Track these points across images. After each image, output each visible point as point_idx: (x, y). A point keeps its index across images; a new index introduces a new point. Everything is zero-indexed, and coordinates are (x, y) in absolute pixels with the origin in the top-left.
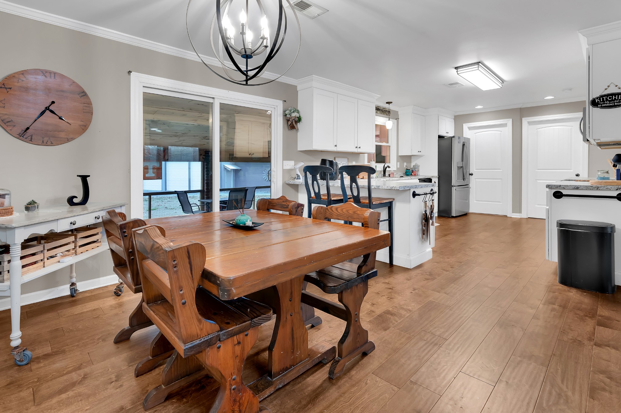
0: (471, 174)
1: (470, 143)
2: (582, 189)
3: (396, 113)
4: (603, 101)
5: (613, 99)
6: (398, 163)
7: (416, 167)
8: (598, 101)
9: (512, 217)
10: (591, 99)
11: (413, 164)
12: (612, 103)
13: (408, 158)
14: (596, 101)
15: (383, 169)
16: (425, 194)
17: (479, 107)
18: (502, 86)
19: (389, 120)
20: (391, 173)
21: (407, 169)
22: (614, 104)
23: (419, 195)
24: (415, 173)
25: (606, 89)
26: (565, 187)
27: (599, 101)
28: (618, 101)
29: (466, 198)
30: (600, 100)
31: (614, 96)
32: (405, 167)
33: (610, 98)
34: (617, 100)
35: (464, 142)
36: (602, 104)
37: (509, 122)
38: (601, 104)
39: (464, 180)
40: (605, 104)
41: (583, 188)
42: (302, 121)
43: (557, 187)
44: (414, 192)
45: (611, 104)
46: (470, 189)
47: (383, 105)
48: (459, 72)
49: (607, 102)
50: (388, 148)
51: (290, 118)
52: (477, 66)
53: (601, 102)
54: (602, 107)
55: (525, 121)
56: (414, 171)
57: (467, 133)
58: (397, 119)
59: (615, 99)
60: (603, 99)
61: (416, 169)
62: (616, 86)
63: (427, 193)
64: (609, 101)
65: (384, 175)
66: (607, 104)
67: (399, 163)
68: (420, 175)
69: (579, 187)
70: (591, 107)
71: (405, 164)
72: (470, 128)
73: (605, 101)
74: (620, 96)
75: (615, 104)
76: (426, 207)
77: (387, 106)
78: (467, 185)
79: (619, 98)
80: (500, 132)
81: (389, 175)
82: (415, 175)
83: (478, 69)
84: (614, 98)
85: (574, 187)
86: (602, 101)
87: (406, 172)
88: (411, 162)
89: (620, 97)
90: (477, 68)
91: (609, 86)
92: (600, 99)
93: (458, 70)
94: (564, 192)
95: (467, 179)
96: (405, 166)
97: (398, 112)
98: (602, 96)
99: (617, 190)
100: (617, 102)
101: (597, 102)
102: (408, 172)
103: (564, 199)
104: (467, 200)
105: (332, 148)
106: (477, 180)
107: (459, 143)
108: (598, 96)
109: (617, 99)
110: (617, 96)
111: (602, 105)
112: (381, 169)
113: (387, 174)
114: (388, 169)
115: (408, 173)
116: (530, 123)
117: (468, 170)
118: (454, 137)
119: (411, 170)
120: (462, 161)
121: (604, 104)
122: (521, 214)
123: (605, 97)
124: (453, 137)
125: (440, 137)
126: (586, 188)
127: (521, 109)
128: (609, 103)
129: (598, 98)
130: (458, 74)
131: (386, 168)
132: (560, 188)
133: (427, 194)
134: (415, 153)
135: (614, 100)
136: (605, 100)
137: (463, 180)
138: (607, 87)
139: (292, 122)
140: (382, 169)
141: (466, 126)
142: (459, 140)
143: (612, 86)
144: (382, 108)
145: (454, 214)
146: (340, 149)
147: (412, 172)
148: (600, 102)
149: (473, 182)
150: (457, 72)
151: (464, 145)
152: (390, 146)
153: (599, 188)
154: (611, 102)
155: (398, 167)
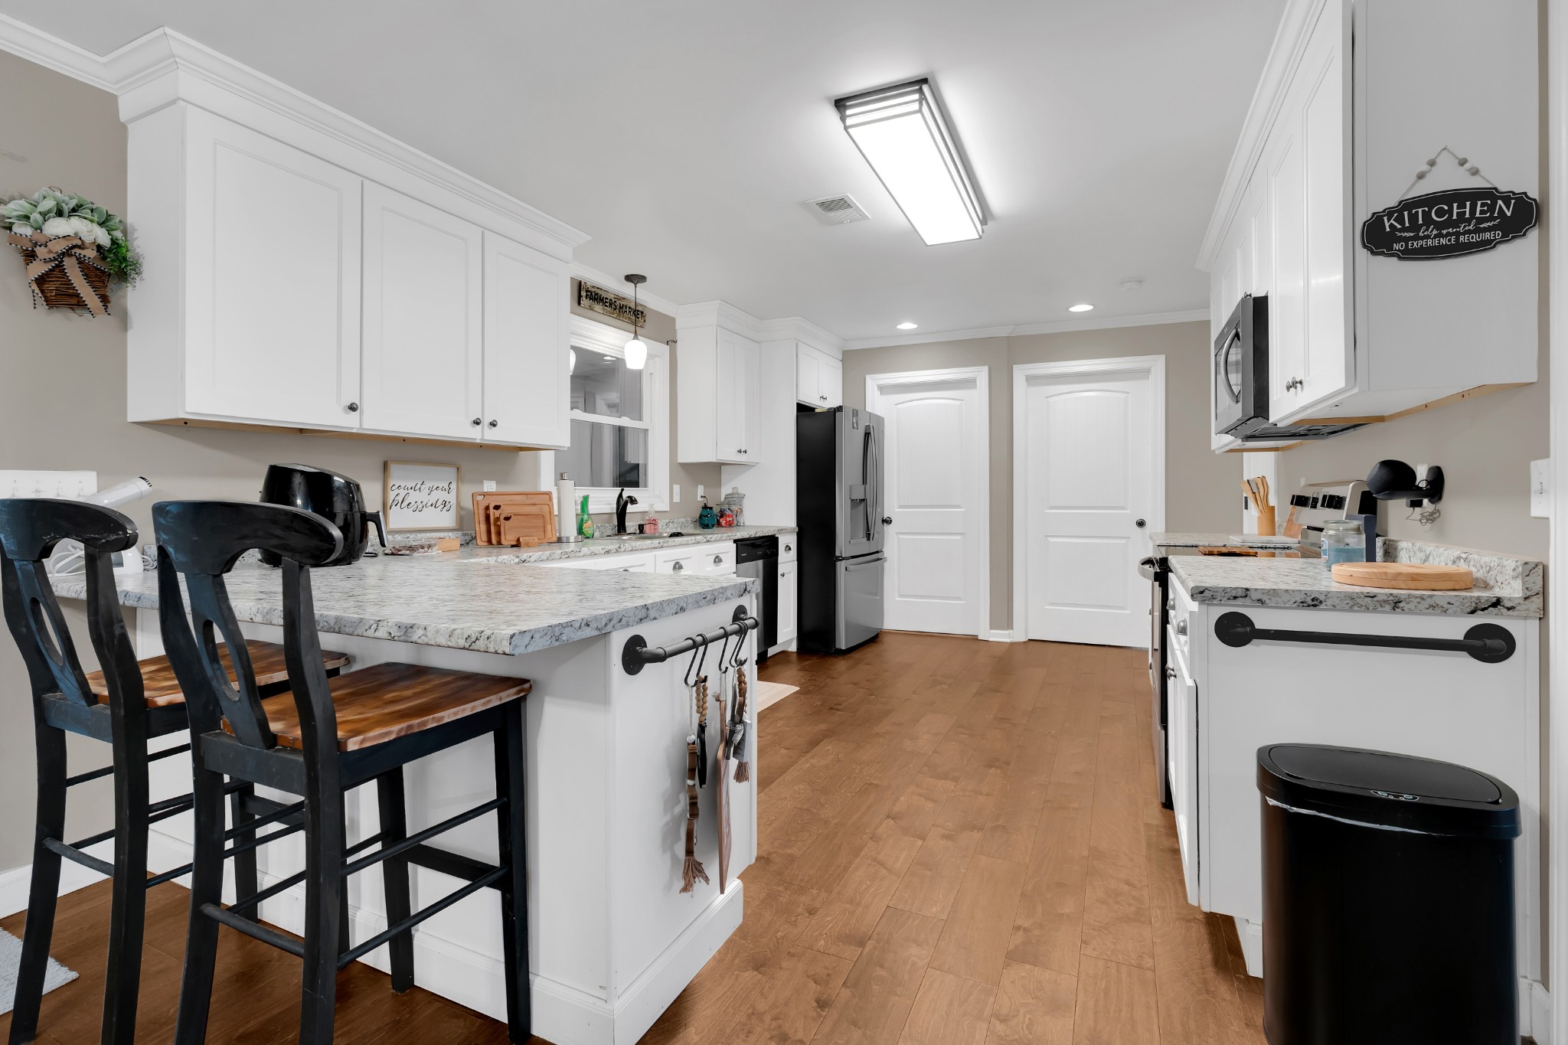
0: (887, 521)
1: (883, 432)
2: (1334, 608)
3: (668, 322)
4: (1414, 227)
5: (1455, 217)
6: (675, 486)
7: (735, 498)
8: (1391, 226)
9: (990, 639)
10: (1363, 216)
11: (725, 490)
12: (1448, 234)
13: (711, 471)
14: (1387, 225)
15: (615, 506)
16: (695, 646)
17: (907, 326)
18: (983, 232)
19: (636, 337)
20: (648, 520)
21: (705, 507)
22: (1457, 239)
23: (659, 658)
24: (728, 519)
25: (1421, 176)
26: (1265, 598)
27: (1399, 226)
28: (1471, 227)
29: (876, 588)
30: (1402, 222)
31: (1455, 205)
32: (702, 499)
33: (1440, 213)
34: (1469, 221)
35: (868, 427)
36: (1410, 238)
37: (981, 374)
38: (1406, 240)
39: (869, 539)
40: (1422, 238)
41: (1337, 602)
42: (144, 275)
43: (1235, 598)
44: (636, 642)
45: (1443, 241)
46: (885, 564)
47: (614, 285)
48: (849, 122)
49: (1427, 230)
50: (641, 436)
51: (36, 244)
52: (916, 96)
53: (1404, 229)
54: (1408, 255)
55: (1020, 373)
56: (728, 512)
57: (876, 403)
58: (671, 342)
59: (1461, 215)
60: (1413, 218)
61: (734, 508)
62: (1463, 162)
63: (708, 636)
64: (1439, 226)
65: (621, 528)
66: (1427, 237)
67: (678, 486)
68: (746, 524)
69: (1322, 598)
70: (1362, 254)
71: (701, 490)
72: (883, 389)
73: (1422, 225)
74: (1479, 203)
75: (1461, 238)
76: (701, 708)
77: (627, 290)
78: (877, 552)
79: (1478, 215)
80: (958, 402)
81: (641, 528)
82: (730, 525)
83: (920, 111)
84: (1455, 211)
85: (1299, 598)
86: (1407, 225)
87: (700, 517)
88: (719, 485)
89: (1479, 209)
90: (916, 106)
91: (1432, 163)
92: (1400, 219)
93: (849, 112)
94: (1262, 619)
95: (876, 536)
96: (699, 497)
97: (673, 320)
98: (1408, 205)
99: (1473, 612)
100: (1469, 232)
101: (1388, 229)
102: (707, 516)
103: (1256, 649)
104: (876, 595)
105: (331, 417)
106: (901, 536)
107: (853, 428)
108: (1392, 202)
109: (1467, 216)
110: (1468, 203)
111: (1407, 245)
112: (609, 506)
113: (631, 525)
114: (630, 508)
115: (706, 521)
116: (1031, 380)
117: (879, 510)
118: (840, 409)
119: (716, 510)
120: (864, 482)
121: (1417, 238)
122: (1011, 631)
123: (1420, 210)
124: (839, 411)
125: (803, 410)
126: (1351, 603)
127: (1010, 341)
128: (1436, 236)
129: (1395, 212)
130: (846, 128)
131: (626, 504)
132: (1247, 601)
133: (705, 642)
134: (728, 455)
135: (1455, 224)
136: (1420, 222)
137: (866, 539)
138: (1425, 167)
139: (59, 267)
140: (612, 508)
141: (872, 382)
142: (855, 421)
143: (1446, 163)
144: (611, 296)
145: (842, 643)
146: (377, 420)
147: (722, 517)
148: (1400, 230)
149: (892, 541)
150: (843, 119)
151: (867, 435)
152: (646, 430)
153: (1401, 605)
154: (1444, 232)
155: (677, 499)
